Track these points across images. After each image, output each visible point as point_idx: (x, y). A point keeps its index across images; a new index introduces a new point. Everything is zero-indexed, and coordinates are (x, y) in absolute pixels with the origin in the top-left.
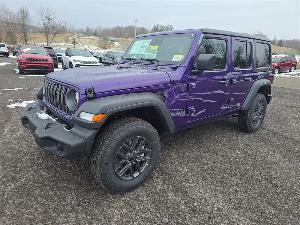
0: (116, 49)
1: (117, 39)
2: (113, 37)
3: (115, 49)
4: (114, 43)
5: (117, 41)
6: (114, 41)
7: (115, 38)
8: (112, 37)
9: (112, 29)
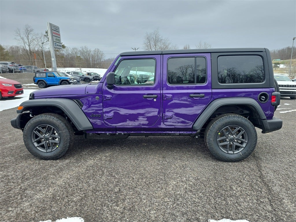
0: (281, 72)
1: (285, 61)
2: (279, 60)
3: (279, 72)
4: (278, 66)
5: (283, 63)
6: (279, 64)
7: (281, 60)
8: (277, 60)
9: (279, 51)
